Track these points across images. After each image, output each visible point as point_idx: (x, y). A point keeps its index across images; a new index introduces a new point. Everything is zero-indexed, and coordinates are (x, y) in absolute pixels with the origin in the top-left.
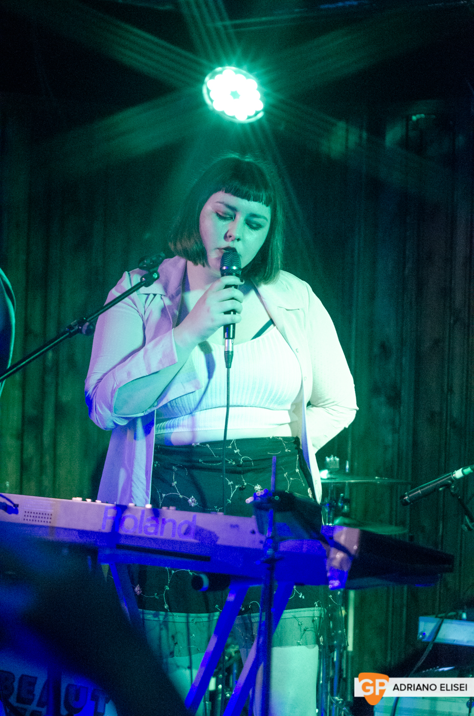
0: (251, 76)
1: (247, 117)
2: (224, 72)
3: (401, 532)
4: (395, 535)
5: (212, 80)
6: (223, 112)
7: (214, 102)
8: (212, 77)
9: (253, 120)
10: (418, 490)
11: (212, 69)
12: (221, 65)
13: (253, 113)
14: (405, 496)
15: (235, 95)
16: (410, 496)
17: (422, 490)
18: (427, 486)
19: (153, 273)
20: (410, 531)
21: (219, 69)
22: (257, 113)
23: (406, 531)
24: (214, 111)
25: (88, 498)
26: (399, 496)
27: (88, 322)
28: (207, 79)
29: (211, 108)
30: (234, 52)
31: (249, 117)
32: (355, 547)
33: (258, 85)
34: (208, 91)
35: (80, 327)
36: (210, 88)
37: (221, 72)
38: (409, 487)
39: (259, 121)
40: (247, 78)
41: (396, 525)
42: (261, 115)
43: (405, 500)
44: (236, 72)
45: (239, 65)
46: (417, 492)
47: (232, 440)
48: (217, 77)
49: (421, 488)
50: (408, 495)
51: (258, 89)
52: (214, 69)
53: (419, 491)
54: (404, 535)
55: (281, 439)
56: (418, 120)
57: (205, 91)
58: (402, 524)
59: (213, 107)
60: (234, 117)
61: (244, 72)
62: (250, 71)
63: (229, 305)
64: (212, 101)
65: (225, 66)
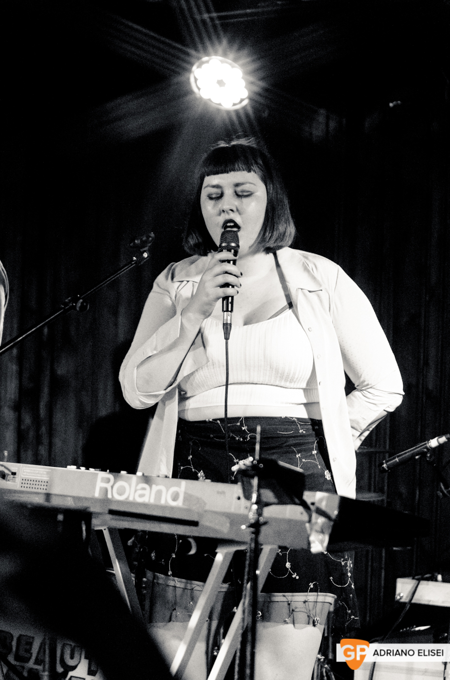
0: (236, 65)
1: (232, 104)
2: (210, 62)
3: (380, 499)
4: (374, 501)
5: (199, 69)
6: (210, 100)
7: (201, 90)
8: (199, 67)
9: (238, 107)
10: (395, 458)
11: (199, 59)
12: (208, 55)
13: (238, 101)
14: (383, 464)
15: (221, 83)
16: (388, 463)
17: (399, 458)
18: (403, 454)
19: (144, 253)
20: (388, 497)
21: (205, 59)
22: (242, 100)
23: (384, 497)
24: (201, 98)
25: (83, 466)
26: (377, 464)
27: (82, 299)
28: (194, 68)
29: (198, 96)
30: (220, 42)
31: (234, 105)
32: (336, 512)
33: (243, 74)
34: (196, 80)
35: (74, 304)
36: (197, 77)
37: (207, 62)
38: (387, 455)
39: (244, 108)
40: (233, 67)
41: (375, 492)
42: (246, 102)
43: (383, 467)
44: (222, 62)
45: (225, 55)
46: (394, 461)
47: (241, 417)
48: (204, 66)
49: (398, 457)
50: (386, 462)
51: (243, 78)
52: (201, 58)
53: (397, 459)
54: (382, 501)
55: (296, 420)
56: (394, 106)
57: (192, 80)
58: (380, 490)
59: (200, 94)
60: (220, 104)
61: (230, 61)
62: (235, 60)
63: (222, 279)
64: (199, 89)
65: (212, 56)
